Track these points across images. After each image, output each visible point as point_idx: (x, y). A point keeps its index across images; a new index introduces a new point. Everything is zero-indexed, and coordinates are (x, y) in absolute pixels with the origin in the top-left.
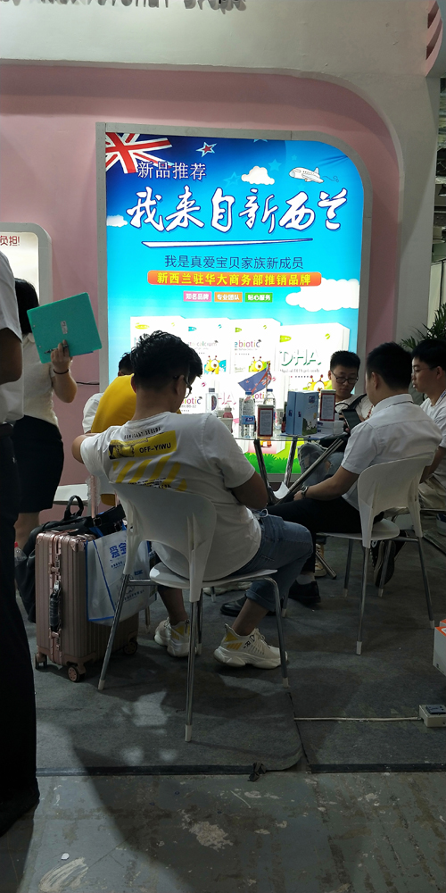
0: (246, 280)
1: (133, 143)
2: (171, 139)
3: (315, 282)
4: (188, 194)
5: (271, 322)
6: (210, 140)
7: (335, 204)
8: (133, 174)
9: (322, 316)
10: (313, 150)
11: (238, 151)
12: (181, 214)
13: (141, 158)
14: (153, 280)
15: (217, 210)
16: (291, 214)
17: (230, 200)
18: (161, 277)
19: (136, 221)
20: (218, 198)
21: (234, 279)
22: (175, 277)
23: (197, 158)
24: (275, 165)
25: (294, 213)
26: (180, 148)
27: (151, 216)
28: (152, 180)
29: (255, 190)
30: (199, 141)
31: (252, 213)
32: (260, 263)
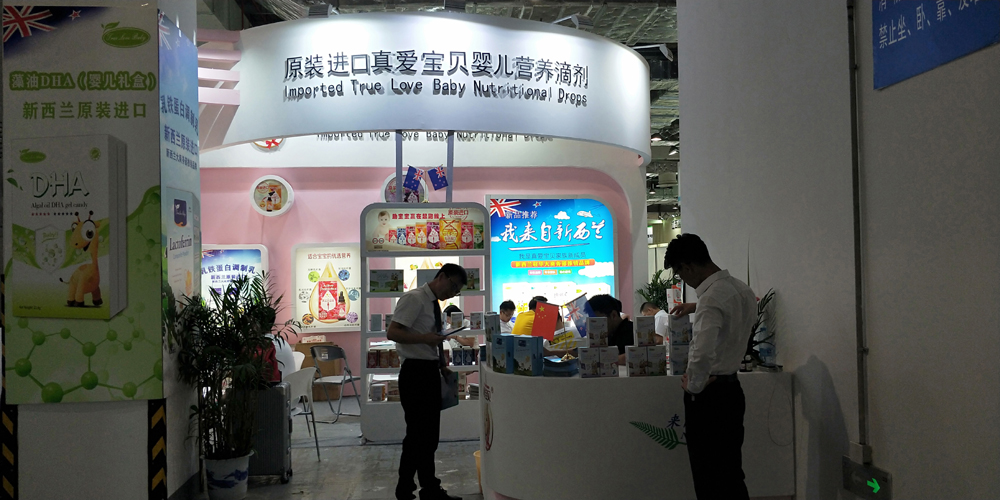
0: (558, 263)
1: (503, 203)
2: (520, 201)
3: (592, 264)
4: (529, 225)
5: (571, 283)
6: (539, 201)
7: (599, 227)
8: (503, 218)
9: (597, 280)
10: (587, 203)
11: (552, 205)
12: (526, 235)
13: (507, 210)
14: (514, 266)
15: (543, 232)
16: (578, 232)
17: (549, 227)
18: (518, 264)
19: (505, 239)
20: (543, 226)
21: (553, 264)
22: (524, 264)
23: (533, 209)
24: (570, 210)
25: (580, 231)
26: (525, 204)
27: (512, 237)
28: (513, 220)
29: (561, 222)
30: (534, 201)
31: (560, 233)
32: (565, 256)
